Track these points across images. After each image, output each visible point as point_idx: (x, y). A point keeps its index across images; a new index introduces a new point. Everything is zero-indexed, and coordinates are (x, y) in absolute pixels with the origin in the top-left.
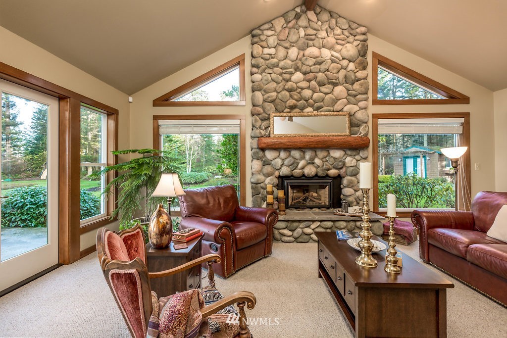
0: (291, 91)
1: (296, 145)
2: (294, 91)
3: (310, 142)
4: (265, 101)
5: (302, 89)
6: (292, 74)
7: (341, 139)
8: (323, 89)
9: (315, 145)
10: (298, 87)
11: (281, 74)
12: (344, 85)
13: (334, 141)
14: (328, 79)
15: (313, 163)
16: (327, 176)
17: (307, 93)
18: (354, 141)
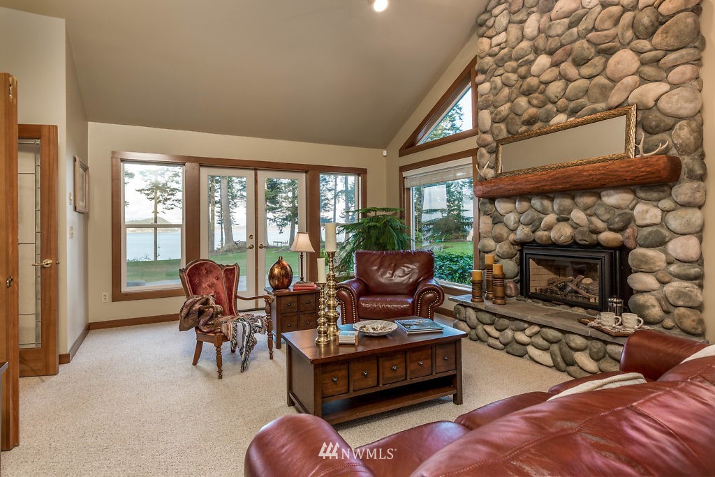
0: (530, 94)
1: (520, 188)
2: (535, 91)
3: (540, 182)
4: (494, 121)
5: (547, 83)
6: (531, 62)
7: (598, 169)
8: (586, 70)
9: (550, 185)
10: (541, 83)
11: (514, 71)
12: (633, 44)
13: (585, 173)
14: (596, 45)
15: (567, 220)
16: (597, 245)
17: (555, 88)
18: (627, 169)
